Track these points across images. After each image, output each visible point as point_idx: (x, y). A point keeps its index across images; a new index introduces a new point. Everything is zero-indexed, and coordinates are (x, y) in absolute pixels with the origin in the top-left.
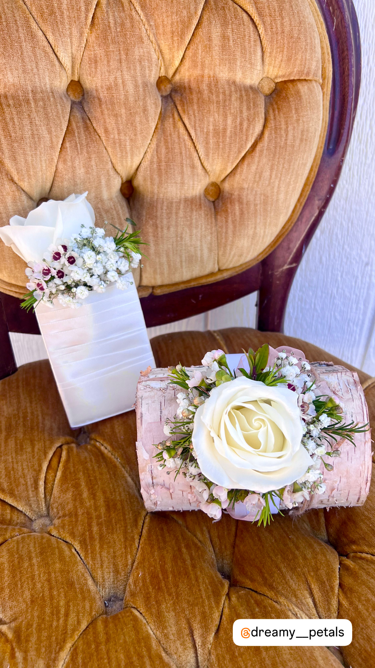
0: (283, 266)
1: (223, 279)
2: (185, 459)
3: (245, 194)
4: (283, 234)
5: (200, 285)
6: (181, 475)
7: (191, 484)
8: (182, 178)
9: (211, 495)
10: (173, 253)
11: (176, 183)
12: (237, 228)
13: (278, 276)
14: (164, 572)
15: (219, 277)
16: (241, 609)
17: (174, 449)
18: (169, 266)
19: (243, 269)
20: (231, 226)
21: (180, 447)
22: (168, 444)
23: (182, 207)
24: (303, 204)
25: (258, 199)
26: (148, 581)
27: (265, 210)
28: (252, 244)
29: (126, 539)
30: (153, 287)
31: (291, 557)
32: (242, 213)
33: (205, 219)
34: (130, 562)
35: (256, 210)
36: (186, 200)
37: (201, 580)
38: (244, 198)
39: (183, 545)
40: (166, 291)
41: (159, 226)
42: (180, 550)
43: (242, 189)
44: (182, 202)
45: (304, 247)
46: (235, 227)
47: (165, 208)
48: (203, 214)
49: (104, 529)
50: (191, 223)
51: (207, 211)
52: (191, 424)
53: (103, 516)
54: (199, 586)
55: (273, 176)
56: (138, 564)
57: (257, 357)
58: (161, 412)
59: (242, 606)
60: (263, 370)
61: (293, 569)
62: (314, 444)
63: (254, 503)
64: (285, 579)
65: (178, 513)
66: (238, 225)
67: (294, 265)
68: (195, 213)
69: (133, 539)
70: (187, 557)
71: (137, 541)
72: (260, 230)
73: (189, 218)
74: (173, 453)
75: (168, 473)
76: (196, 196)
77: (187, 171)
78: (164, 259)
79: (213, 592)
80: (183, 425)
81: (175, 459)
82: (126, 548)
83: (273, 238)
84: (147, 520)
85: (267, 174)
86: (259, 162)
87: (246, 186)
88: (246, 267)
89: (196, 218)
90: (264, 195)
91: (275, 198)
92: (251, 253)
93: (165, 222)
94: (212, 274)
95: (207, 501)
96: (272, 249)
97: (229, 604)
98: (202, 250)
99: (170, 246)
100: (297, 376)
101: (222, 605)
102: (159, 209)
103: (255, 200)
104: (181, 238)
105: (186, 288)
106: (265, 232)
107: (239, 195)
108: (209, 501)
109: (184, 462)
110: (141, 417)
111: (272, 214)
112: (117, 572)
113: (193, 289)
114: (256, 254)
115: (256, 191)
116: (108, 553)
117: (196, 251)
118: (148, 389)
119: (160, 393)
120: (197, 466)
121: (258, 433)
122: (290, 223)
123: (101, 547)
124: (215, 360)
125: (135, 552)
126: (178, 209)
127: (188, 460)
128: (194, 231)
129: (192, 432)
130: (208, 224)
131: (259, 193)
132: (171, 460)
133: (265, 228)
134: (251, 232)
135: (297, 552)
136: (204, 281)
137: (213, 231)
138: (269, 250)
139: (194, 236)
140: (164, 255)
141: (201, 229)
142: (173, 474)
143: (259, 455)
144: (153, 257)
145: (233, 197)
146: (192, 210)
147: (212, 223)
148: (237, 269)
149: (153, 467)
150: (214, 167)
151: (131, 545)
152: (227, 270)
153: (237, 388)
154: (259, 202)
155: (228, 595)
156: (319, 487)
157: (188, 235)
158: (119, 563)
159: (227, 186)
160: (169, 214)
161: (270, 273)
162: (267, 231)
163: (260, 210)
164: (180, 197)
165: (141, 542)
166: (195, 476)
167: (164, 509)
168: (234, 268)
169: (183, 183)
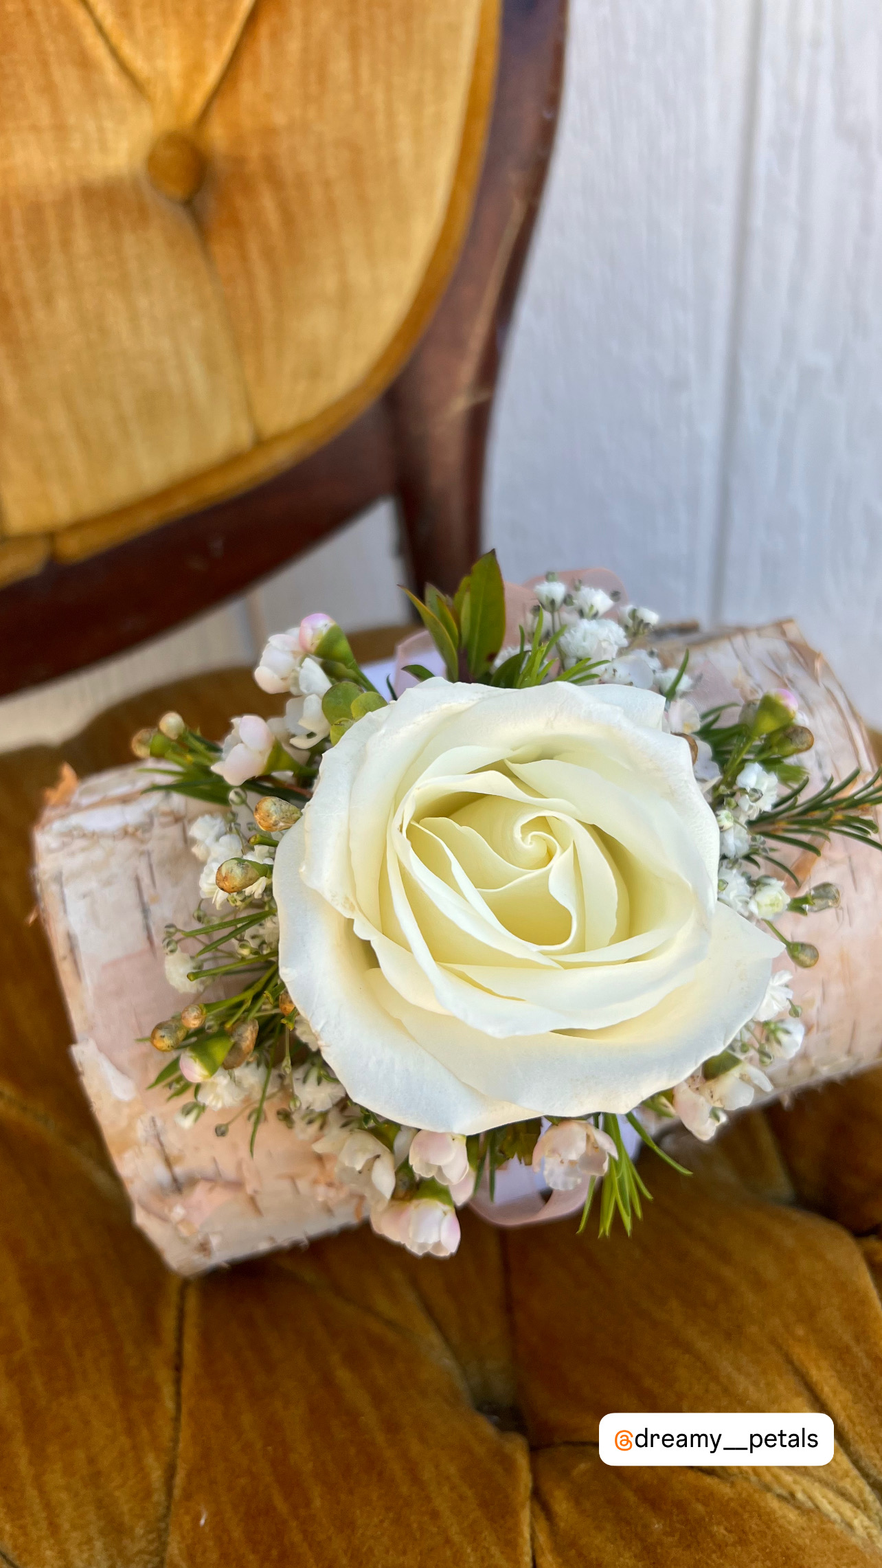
0: (453, 400)
1: (276, 470)
2: (272, 1063)
3: (283, 148)
5: (205, 504)
6: (272, 1125)
7: (319, 1148)
8: (56, 108)
9: (403, 1169)
10: (87, 390)
11: (35, 128)
12: (285, 276)
14: (290, 1483)
15: (263, 467)
16: (598, 1540)
17: (222, 1034)
18: (84, 442)
19: (330, 428)
20: (260, 271)
21: (243, 1021)
22: (193, 1022)
23: (78, 218)
25: (330, 161)
26: (237, 1533)
27: (363, 200)
28: (342, 327)
29: (126, 1396)
30: (51, 535)
31: (711, 1294)
32: (288, 220)
33: (169, 257)
34: (156, 1475)
35: (332, 203)
36: (89, 193)
37: (427, 1474)
38: (285, 163)
39: (335, 1359)
40: (101, 540)
41: (14, 298)
42: (328, 1381)
43: (268, 132)
44: (76, 201)
46: (275, 272)
47: (19, 229)
48: (159, 241)
49: (38, 1382)
50: (125, 275)
51: (173, 232)
52: (268, 924)
53: (24, 1335)
54: (428, 1499)
55: (365, 73)
56: (189, 1476)
57: (465, 612)
58: (145, 911)
59: (599, 1529)
60: (492, 657)
61: (733, 1335)
62: (742, 880)
63: (574, 1156)
64: (716, 1379)
65: (294, 1251)
66: (283, 265)
68: (129, 238)
69: (152, 1389)
70: (359, 1398)
71: (167, 1391)
72: (359, 274)
73: (113, 258)
74: (220, 1051)
75: (221, 1132)
76: (121, 178)
77: (67, 79)
78: (60, 420)
79: (484, 1504)
80: (237, 933)
81: (237, 1072)
82: (131, 1430)
84: (192, 1303)
85: (340, 66)
86: (306, 23)
87: (279, 118)
89: (138, 257)
90: (349, 147)
91: (383, 152)
92: (346, 364)
93: (30, 279)
94: (234, 460)
95: (394, 1196)
97: (553, 1531)
98: (182, 369)
99: (71, 368)
100: (622, 652)
101: (527, 1548)
103: (321, 167)
104: (103, 331)
105: (160, 522)
106: (375, 279)
107: (265, 157)
108: (401, 1193)
109: (275, 1072)
110: (73, 949)
111: (386, 213)
112: (115, 1529)
113: (186, 524)
115: (320, 136)
116: (69, 1470)
117: (162, 373)
118: (79, 843)
119: (126, 846)
120: (327, 1074)
121: (546, 876)
123: (39, 1457)
124: (307, 654)
125: (166, 1432)
126: (66, 225)
127: (287, 1062)
128: (143, 302)
129: (275, 953)
130: (184, 275)
131: (328, 139)
132: (222, 1080)
133: (374, 265)
135: (727, 1272)
137: (207, 297)
139: (144, 321)
140: (58, 405)
141: (165, 293)
142: (240, 1131)
143: (567, 966)
145: (248, 168)
146: (116, 227)
147: (196, 271)
149: (159, 1123)
150: (160, 63)
151: (149, 1415)
152: (280, 437)
153: (423, 720)
154: (336, 173)
155: (538, 1496)
156: (782, 1036)
157: (123, 319)
158: (117, 1493)
159: (218, 135)
160: (39, 253)
161: (416, 431)
162: (381, 275)
163: (345, 203)
164: (64, 181)
165: (184, 1390)
166: (324, 1115)
167: (241, 1251)
168: (302, 427)
169: (61, 129)
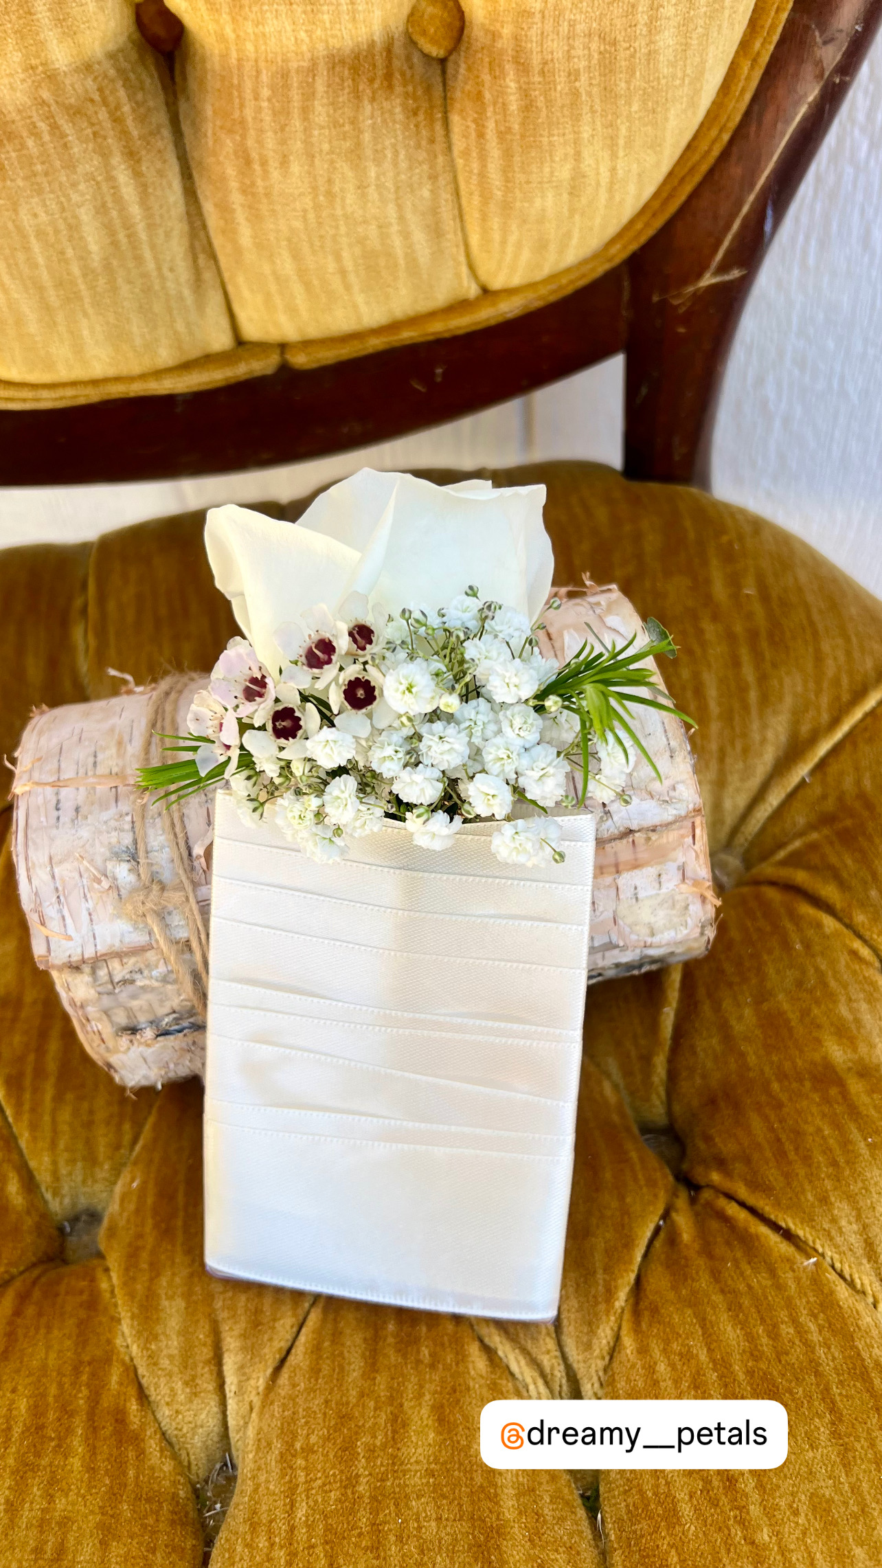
0: (699, 275)
1: (501, 319)
3: (534, 33)
4: (692, 170)
5: (431, 338)
10: (312, 245)
12: (517, 159)
13: (682, 310)
15: (486, 315)
18: (308, 286)
19: (561, 288)
20: (494, 151)
23: (320, 86)
24: (765, 59)
25: (579, 51)
26: (149, 1202)
27: (608, 93)
28: (572, 211)
30: (283, 347)
32: (528, 105)
33: (406, 128)
35: (576, 94)
36: (336, 61)
38: (534, 47)
40: (329, 356)
41: (254, 155)
43: (524, 14)
44: (322, 69)
45: (769, 213)
46: (508, 154)
47: (266, 92)
48: (398, 110)
50: (358, 145)
51: (415, 99)
66: (517, 148)
67: (735, 274)
68: (368, 108)
72: (595, 161)
73: (347, 127)
76: (372, 44)
83: (649, 190)
88: (572, 282)
89: (373, 127)
90: (602, 38)
91: (641, 44)
92: (574, 241)
94: (460, 306)
96: (659, 223)
98: (406, 235)
99: (298, 224)
102: (248, 95)
103: (569, 58)
104: (330, 194)
105: (387, 346)
106: (613, 170)
107: (516, 38)
111: (635, 107)
113: (412, 350)
114: (594, 242)
115: (572, 24)
117: (384, 236)
122: (714, 133)
123: (59, 1098)
126: (309, 95)
128: (372, 172)
130: (418, 146)
131: (580, 28)
133: (614, 156)
134: (564, 173)
136: (438, 328)
137: (439, 168)
138: (647, 225)
139: (372, 190)
140: (285, 254)
141: (395, 164)
144: (250, 257)
145: (499, 45)
146: (357, 95)
147: (432, 141)
148: (543, 291)
154: (583, 64)
157: (351, 187)
160: (281, 114)
161: (655, 299)
162: (620, 164)
163: (589, 94)
164: (312, 49)
168: (532, 286)
